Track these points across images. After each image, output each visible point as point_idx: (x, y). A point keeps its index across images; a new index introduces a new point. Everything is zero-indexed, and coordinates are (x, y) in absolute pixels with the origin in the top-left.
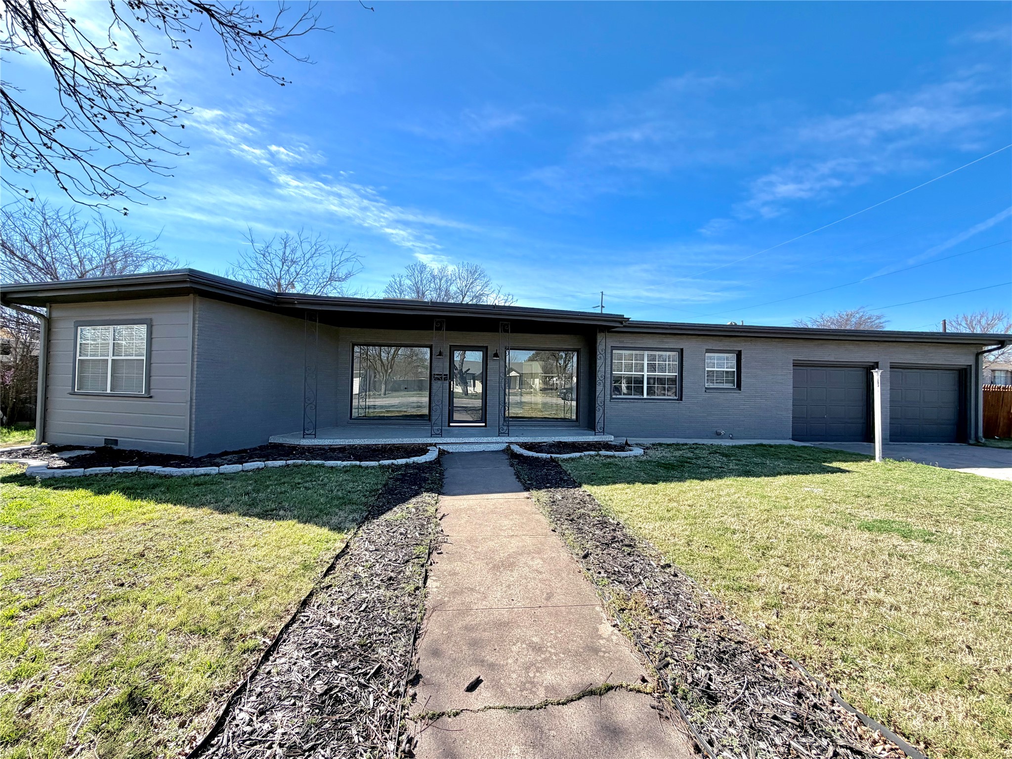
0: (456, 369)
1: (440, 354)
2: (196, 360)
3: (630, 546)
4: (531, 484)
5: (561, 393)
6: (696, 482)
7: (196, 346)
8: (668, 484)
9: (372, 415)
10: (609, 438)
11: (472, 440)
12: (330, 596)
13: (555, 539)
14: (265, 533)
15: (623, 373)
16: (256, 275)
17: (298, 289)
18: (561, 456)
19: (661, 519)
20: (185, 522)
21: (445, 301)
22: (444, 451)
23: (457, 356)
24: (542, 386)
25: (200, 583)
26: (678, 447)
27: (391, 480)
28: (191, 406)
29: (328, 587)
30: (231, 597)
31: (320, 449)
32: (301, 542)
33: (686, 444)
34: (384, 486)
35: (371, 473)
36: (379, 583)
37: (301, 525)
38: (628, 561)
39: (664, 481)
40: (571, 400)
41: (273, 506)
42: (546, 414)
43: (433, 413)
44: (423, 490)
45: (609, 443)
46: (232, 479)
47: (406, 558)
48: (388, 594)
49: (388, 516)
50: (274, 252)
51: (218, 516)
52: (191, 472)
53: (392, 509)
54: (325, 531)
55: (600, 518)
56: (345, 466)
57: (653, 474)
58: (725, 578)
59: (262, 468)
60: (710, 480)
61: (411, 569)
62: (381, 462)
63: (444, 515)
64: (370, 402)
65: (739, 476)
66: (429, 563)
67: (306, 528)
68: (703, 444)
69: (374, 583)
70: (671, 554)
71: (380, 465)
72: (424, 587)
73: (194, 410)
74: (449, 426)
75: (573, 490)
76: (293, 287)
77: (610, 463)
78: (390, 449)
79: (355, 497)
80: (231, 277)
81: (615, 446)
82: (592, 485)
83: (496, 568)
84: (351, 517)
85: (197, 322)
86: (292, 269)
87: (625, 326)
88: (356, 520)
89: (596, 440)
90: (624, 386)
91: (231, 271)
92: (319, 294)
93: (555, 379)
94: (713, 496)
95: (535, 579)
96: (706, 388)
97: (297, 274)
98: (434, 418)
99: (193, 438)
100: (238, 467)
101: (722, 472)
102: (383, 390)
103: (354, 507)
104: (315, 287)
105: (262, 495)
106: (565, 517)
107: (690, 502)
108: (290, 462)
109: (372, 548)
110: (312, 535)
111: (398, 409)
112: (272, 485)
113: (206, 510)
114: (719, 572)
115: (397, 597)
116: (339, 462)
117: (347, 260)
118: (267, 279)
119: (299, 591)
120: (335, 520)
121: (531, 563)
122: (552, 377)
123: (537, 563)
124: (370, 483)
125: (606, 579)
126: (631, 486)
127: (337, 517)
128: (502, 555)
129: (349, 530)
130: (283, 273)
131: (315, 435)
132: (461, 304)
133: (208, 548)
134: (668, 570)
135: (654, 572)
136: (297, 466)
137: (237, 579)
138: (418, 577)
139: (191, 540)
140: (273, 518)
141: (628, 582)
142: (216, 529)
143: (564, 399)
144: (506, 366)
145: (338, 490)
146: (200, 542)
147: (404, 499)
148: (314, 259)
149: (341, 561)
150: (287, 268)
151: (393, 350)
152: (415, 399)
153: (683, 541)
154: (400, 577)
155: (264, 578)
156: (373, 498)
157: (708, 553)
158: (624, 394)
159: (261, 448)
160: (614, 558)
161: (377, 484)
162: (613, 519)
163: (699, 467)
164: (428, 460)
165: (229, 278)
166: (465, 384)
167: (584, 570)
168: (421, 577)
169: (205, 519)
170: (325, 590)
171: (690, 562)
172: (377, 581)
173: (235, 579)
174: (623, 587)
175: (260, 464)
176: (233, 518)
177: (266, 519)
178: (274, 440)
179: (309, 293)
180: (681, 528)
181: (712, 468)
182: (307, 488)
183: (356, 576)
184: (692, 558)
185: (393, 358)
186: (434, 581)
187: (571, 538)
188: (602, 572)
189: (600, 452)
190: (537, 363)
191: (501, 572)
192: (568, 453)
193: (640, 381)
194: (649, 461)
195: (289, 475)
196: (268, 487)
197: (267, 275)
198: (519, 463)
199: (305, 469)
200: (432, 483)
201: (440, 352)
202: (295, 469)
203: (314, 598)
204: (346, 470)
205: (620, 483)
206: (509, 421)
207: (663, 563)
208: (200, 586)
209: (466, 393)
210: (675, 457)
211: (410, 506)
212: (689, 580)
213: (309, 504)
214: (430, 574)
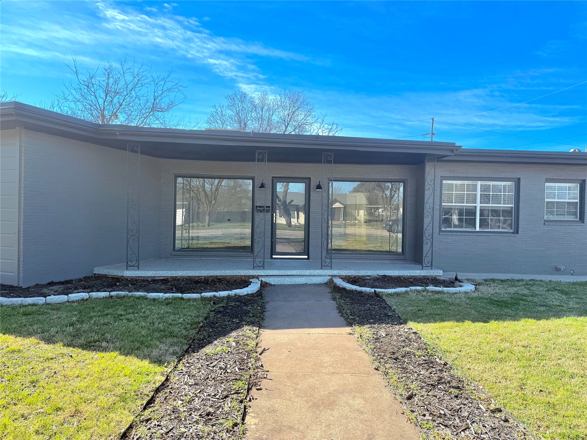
0: (280, 201)
1: (262, 186)
2: (23, 192)
3: (458, 388)
4: (354, 319)
5: (387, 225)
6: (532, 321)
7: (23, 179)
8: (501, 322)
9: (195, 246)
10: (438, 273)
11: (294, 272)
12: (149, 429)
13: (378, 378)
14: (88, 364)
15: (453, 204)
16: (80, 106)
17: (120, 120)
18: (386, 290)
19: (492, 360)
20: (13, 351)
21: (267, 132)
22: (266, 283)
23: (280, 187)
24: (368, 218)
25: (25, 412)
26: (512, 282)
27: (212, 313)
28: (19, 237)
29: (147, 421)
30: (54, 427)
31: (144, 281)
32: (122, 374)
33: (522, 280)
34: (206, 318)
35: (193, 305)
36: (197, 417)
37: (122, 357)
38: (456, 404)
39: (496, 320)
40: (397, 233)
41: (96, 338)
42: (371, 247)
43: (255, 245)
44: (244, 323)
45: (438, 278)
46: (58, 309)
47: (225, 393)
48: (207, 429)
49: (208, 350)
50: (97, 83)
51: (43, 345)
52: (20, 302)
53: (212, 342)
54: (146, 363)
55: (426, 358)
56: (167, 299)
57: (485, 311)
58: (560, 425)
59: (87, 300)
60: (547, 319)
61: (230, 405)
62: (203, 294)
63: (264, 350)
64: (193, 233)
65: (580, 315)
66: (248, 399)
67: (128, 360)
68: (541, 281)
69: (193, 418)
70: (501, 398)
71: (202, 297)
72: (243, 424)
73: (22, 241)
74: (272, 258)
75: (397, 327)
76: (117, 117)
77: (438, 300)
78: (213, 280)
79: (176, 329)
80: (56, 110)
81: (444, 281)
82: (419, 322)
83: (316, 406)
84: (171, 350)
85: (23, 155)
86: (115, 100)
87: (456, 155)
88: (177, 353)
89: (423, 274)
90: (455, 218)
91: (56, 103)
92: (142, 125)
93: (380, 210)
94: (551, 336)
95: (356, 419)
96: (545, 221)
97: (121, 105)
98: (256, 249)
99: (21, 269)
100: (63, 298)
101: (561, 311)
102: (207, 221)
103: (175, 340)
104: (138, 118)
105: (85, 326)
106: (389, 355)
107: (524, 343)
108: (113, 293)
109: (192, 381)
110: (133, 368)
111: (221, 241)
112: (95, 316)
113: (33, 340)
114: (555, 418)
115: (215, 433)
116: (161, 295)
117: (169, 90)
118: (91, 110)
119: (119, 422)
120: (155, 353)
121: (352, 402)
122: (378, 208)
123: (358, 403)
124: (191, 316)
125: (431, 422)
126: (461, 324)
127: (158, 350)
128: (322, 393)
129: (169, 363)
130: (106, 104)
131: (138, 266)
132: (284, 135)
133: (34, 378)
134: (498, 415)
135: (483, 416)
136: (120, 298)
137: (60, 409)
138: (236, 414)
139: (18, 369)
140: (95, 350)
141: (454, 426)
142: (41, 359)
143: (390, 231)
144: (328, 197)
145: (159, 323)
146: (27, 371)
147: (224, 332)
148: (137, 89)
149: (160, 394)
150: (111, 99)
151: (216, 181)
152: (238, 230)
153: (515, 384)
154: (218, 412)
155: (86, 409)
156: (194, 331)
157: (543, 398)
158: (455, 226)
159: (86, 279)
160: (441, 400)
161: (198, 317)
162: (440, 359)
163: (536, 305)
164: (250, 293)
165: (55, 111)
166: (288, 215)
167: (408, 412)
168: (240, 413)
169: (32, 348)
170: (144, 423)
171: (522, 407)
172: (195, 416)
173: (58, 409)
174: (448, 431)
175: (84, 295)
176: (59, 349)
177: (89, 350)
178: (99, 271)
179: (132, 125)
180: (513, 371)
181: (549, 306)
182: (128, 320)
183: (175, 410)
184: (524, 402)
185: (217, 189)
186: (253, 417)
187: (395, 378)
188: (427, 415)
189: (428, 288)
190: (362, 194)
191: (321, 411)
192: (393, 288)
193: (472, 212)
194: (480, 298)
195: (112, 307)
196: (91, 318)
197: (91, 106)
198: (342, 297)
199: (128, 301)
200: (253, 316)
201: (262, 184)
202: (119, 300)
203: (134, 431)
204: (168, 302)
205: (449, 320)
206: (331, 254)
207: (492, 407)
208: (26, 415)
209: (289, 224)
210: (509, 294)
211: (231, 339)
212: (521, 427)
213: (131, 336)
214: (249, 410)
